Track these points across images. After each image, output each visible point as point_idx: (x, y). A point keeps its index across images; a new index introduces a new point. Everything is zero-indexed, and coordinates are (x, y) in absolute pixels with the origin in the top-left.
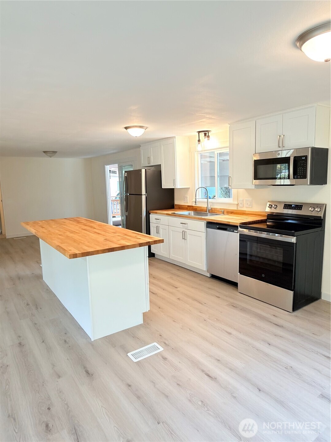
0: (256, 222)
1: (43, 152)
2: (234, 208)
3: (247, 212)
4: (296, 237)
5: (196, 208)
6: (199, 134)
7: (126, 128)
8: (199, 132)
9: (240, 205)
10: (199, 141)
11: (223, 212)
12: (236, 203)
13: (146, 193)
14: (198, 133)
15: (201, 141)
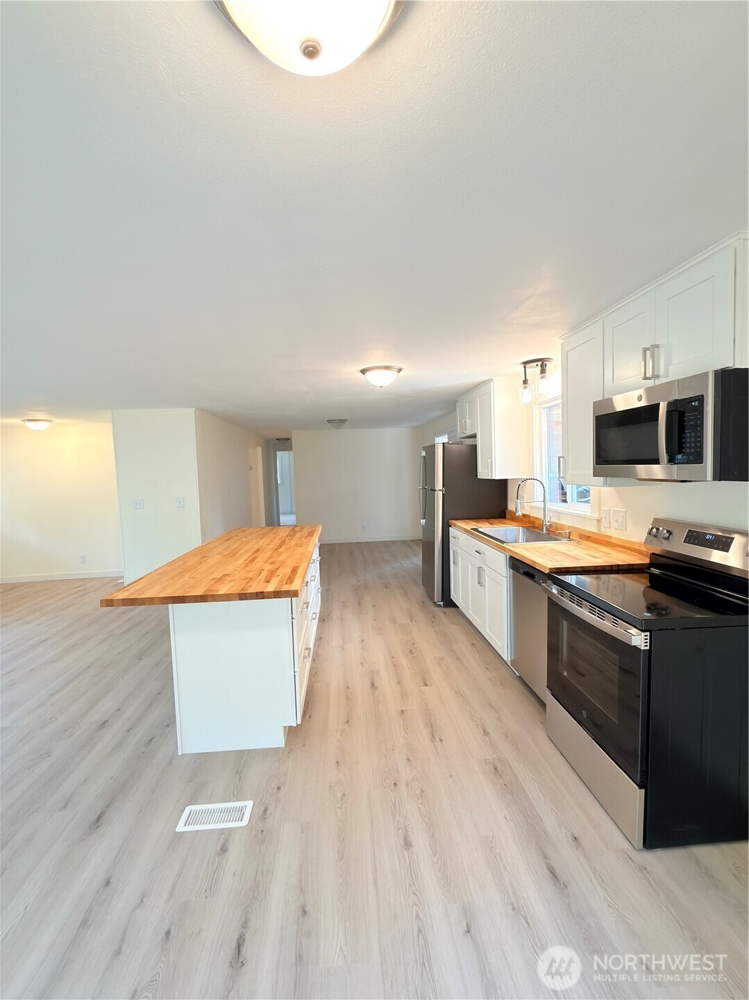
0: (607, 568)
1: (328, 421)
2: (591, 528)
3: (614, 541)
4: (648, 634)
5: (534, 520)
6: (525, 367)
7: (363, 372)
8: (525, 363)
9: (604, 523)
10: (525, 382)
11: (567, 535)
12: (596, 516)
13: (443, 487)
14: (523, 366)
15: (529, 382)
